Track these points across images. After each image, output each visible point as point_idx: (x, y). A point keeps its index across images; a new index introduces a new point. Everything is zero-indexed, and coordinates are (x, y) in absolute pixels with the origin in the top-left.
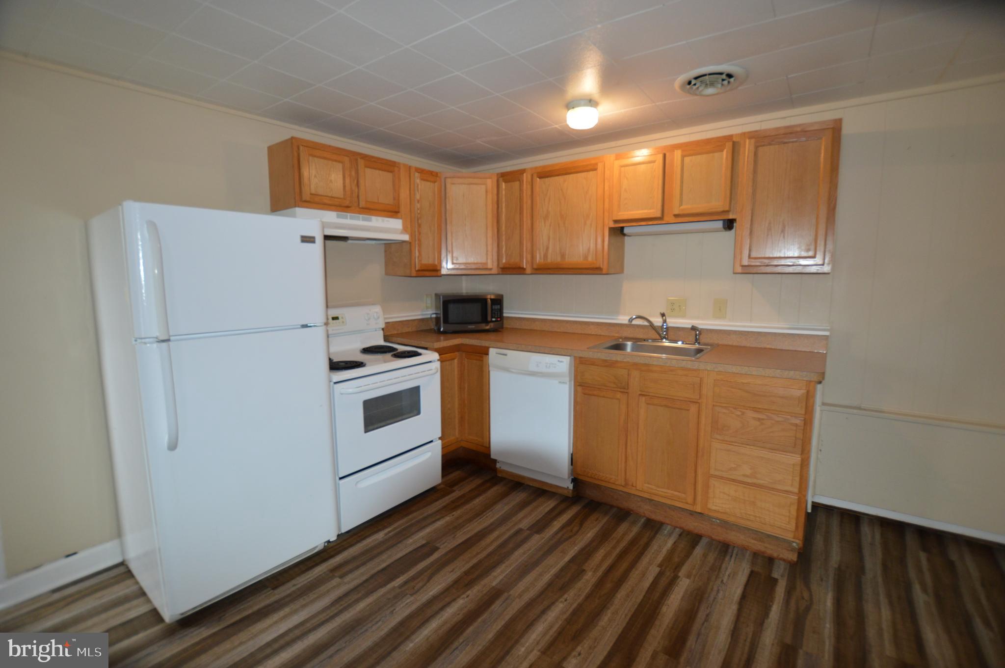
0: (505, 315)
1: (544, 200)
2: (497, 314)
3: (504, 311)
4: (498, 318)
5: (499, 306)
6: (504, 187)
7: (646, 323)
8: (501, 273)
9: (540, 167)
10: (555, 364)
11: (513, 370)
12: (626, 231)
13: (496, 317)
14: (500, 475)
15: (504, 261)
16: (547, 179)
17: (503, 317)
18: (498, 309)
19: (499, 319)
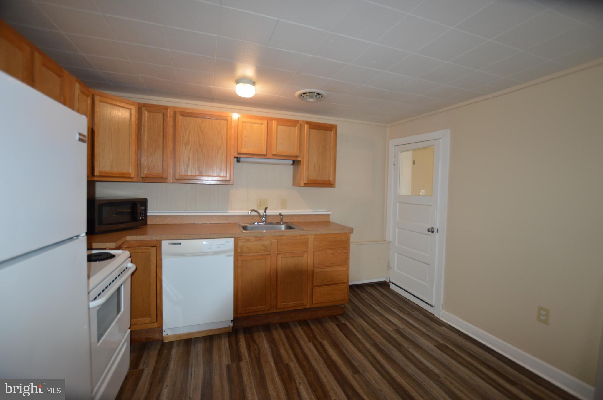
0: (148, 214)
1: (185, 131)
2: (143, 214)
3: (148, 211)
4: (142, 217)
5: (144, 207)
6: (146, 114)
7: (256, 214)
8: (141, 181)
9: (181, 108)
10: (224, 244)
11: (186, 255)
12: (242, 160)
13: (142, 216)
14: (167, 341)
15: (145, 172)
16: (188, 118)
17: (147, 216)
18: (143, 210)
19: (144, 218)
